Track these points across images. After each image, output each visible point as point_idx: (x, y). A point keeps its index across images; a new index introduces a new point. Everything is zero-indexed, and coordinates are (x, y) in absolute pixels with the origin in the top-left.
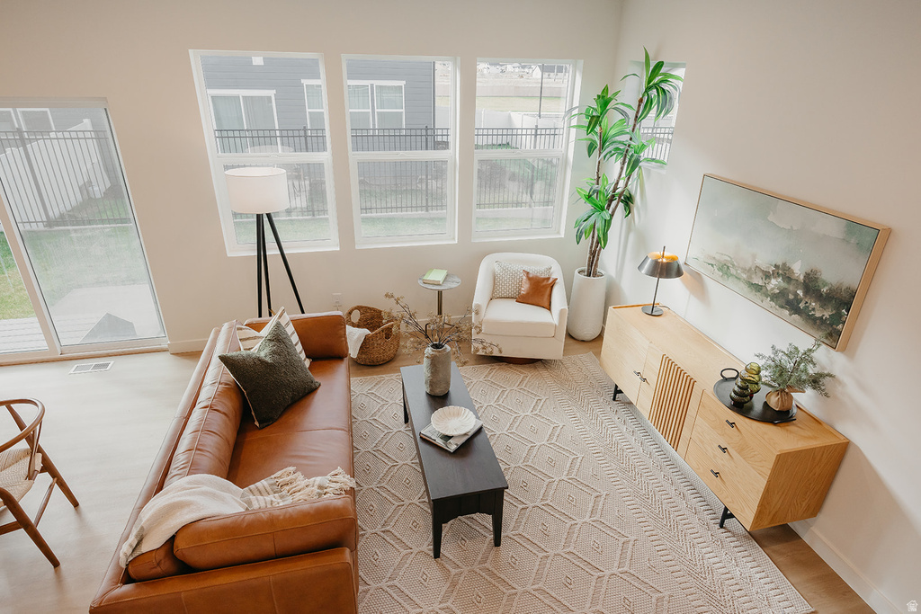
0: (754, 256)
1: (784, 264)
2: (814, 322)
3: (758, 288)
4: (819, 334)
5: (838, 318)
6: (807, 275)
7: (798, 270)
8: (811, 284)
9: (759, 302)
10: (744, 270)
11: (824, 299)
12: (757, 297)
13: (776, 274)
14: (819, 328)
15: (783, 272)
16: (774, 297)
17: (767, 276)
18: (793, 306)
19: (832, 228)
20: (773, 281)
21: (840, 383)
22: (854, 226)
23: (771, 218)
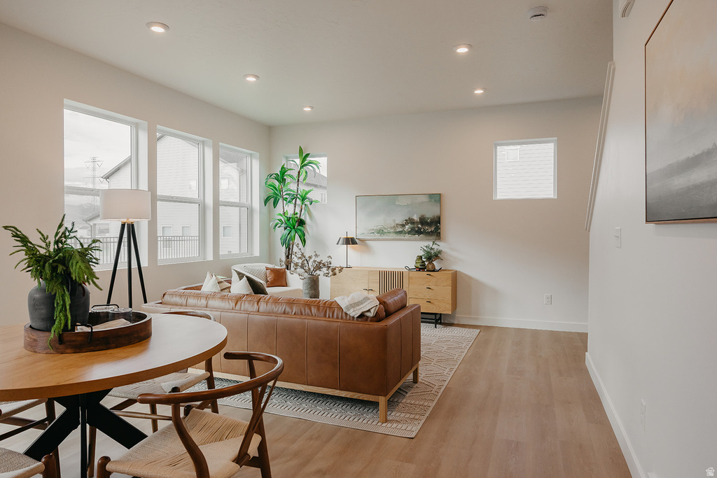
0: (394, 221)
1: (409, 218)
2: (429, 234)
3: (400, 232)
4: (434, 237)
5: (438, 228)
6: (420, 218)
7: (416, 218)
8: (423, 221)
9: (403, 238)
10: (391, 228)
11: (430, 224)
12: (401, 237)
13: (407, 224)
14: (432, 235)
15: (410, 221)
16: (409, 233)
17: (403, 226)
18: (419, 232)
19: (425, 199)
20: (407, 227)
21: (444, 252)
22: (431, 196)
23: (397, 203)
